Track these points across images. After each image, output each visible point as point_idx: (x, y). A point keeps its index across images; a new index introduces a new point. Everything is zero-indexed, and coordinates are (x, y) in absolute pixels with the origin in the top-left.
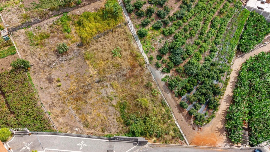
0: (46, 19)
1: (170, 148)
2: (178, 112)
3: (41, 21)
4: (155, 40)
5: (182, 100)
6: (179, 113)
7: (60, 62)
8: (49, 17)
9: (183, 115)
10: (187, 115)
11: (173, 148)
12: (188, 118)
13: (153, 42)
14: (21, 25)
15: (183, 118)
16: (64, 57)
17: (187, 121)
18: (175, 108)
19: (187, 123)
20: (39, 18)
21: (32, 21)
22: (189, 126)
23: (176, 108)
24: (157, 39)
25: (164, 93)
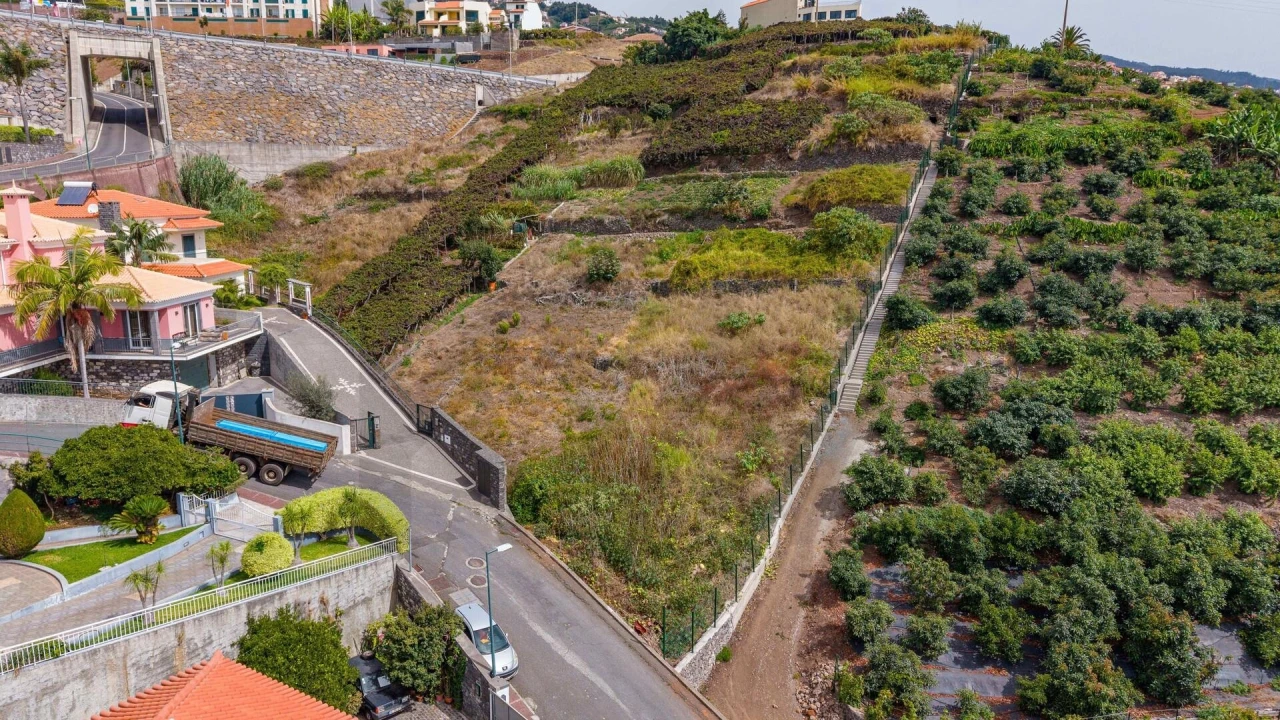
0: (644, 229)
1: (559, 585)
2: (799, 597)
3: (629, 232)
4: (952, 356)
5: (878, 575)
6: (795, 603)
7: (570, 301)
8: (656, 228)
9: (808, 621)
10: (831, 627)
11: (573, 598)
12: (822, 644)
13: (939, 362)
14: (576, 222)
15: (797, 630)
16: (590, 294)
17: (806, 652)
18: (804, 576)
19: (793, 664)
20: (627, 222)
21: (607, 221)
22: (794, 685)
23: (807, 580)
24: (965, 358)
25: (809, 506)
